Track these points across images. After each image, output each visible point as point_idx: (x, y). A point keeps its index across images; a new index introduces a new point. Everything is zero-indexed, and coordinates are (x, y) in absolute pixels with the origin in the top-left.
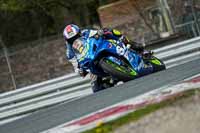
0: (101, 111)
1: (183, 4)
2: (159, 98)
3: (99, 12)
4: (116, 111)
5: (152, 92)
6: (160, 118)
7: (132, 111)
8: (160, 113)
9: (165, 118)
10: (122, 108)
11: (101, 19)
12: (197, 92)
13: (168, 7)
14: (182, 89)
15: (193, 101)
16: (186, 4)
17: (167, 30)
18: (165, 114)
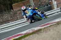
0: (13, 35)
1: (38, 3)
2: (31, 32)
3: (13, 6)
4: (18, 35)
6: (31, 37)
7: (23, 35)
8: (31, 36)
9: (33, 37)
10: (20, 35)
11: (13, 8)
12: (42, 30)
13: (34, 4)
14: (38, 29)
15: (41, 32)
16: (39, 3)
18: (33, 36)
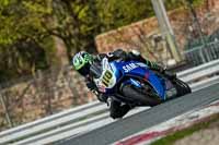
5: (178, 118)
17: (172, 57)
